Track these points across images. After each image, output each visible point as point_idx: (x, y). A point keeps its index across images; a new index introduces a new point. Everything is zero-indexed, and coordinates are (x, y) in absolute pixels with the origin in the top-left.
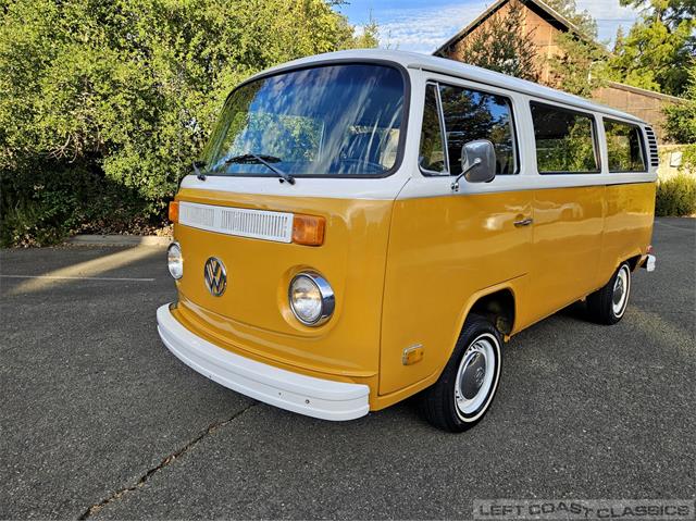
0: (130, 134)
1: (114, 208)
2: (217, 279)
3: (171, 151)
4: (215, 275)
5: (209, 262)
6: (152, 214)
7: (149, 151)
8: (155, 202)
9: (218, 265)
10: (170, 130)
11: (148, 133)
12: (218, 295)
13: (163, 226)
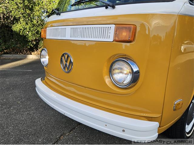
0: (22, 14)
1: (16, 44)
2: (68, 64)
3: (38, 22)
4: (66, 61)
5: (63, 55)
6: (31, 47)
7: (30, 21)
8: (31, 42)
9: (68, 56)
10: (38, 13)
11: (29, 15)
12: (68, 72)
13: (34, 51)
